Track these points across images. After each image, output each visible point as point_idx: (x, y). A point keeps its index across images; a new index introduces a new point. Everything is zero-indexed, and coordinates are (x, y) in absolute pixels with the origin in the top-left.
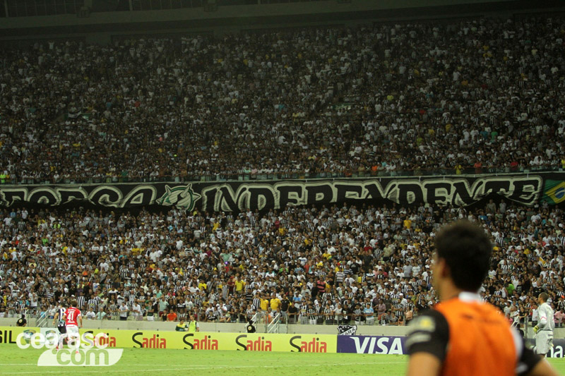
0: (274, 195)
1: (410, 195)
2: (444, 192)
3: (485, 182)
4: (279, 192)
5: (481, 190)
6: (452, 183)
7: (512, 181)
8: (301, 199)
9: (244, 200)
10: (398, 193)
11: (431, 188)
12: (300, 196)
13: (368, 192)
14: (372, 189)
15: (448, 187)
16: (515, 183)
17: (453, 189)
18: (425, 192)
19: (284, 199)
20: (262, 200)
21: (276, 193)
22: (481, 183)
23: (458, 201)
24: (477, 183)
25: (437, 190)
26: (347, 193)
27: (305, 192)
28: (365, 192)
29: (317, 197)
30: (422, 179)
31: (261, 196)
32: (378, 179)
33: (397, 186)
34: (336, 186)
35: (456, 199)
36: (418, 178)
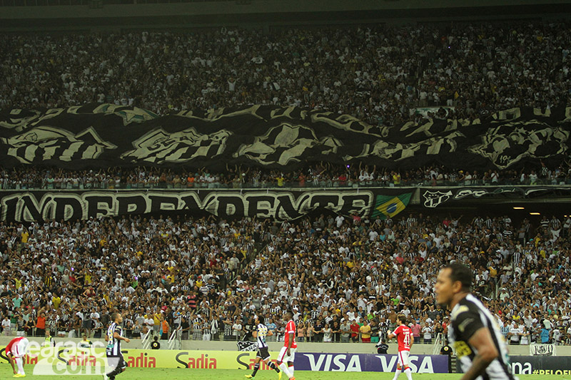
0: (82, 206)
1: (230, 208)
2: (267, 206)
3: (311, 196)
4: (87, 203)
5: (307, 203)
6: (276, 196)
7: (341, 195)
8: (111, 210)
9: (50, 210)
10: (217, 204)
11: (253, 201)
12: (110, 207)
13: (184, 204)
14: (189, 200)
15: (271, 200)
16: (344, 198)
17: (277, 202)
18: (246, 204)
19: (93, 210)
20: (69, 211)
21: (84, 203)
22: (308, 197)
23: (282, 215)
24: (303, 197)
25: (259, 203)
26: (162, 204)
27: (115, 202)
28: (182, 204)
29: (129, 208)
30: (244, 192)
31: (67, 206)
32: (196, 191)
33: (216, 198)
34: (150, 197)
35: (280, 213)
36: (240, 191)
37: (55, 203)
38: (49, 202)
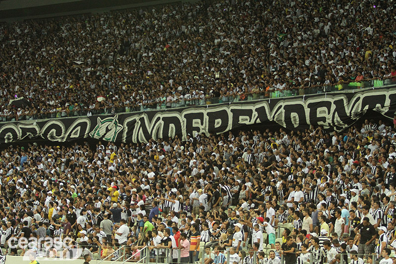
0: (182, 124)
1: (294, 117)
2: (324, 112)
3: (362, 97)
5: (358, 106)
6: (332, 100)
7: (388, 94)
8: (203, 127)
9: (158, 130)
10: (283, 114)
11: (313, 107)
13: (257, 115)
14: (261, 111)
15: (328, 105)
16: (390, 96)
17: (333, 107)
18: (307, 111)
19: (190, 128)
20: (172, 129)
21: (183, 121)
22: (358, 99)
23: (338, 121)
24: (355, 99)
25: (319, 110)
26: (241, 117)
27: (206, 118)
28: (255, 115)
29: (216, 123)
30: (306, 98)
31: (172, 126)
32: (268, 101)
33: (283, 107)
34: (232, 111)
35: (335, 120)
36: (302, 97)
37: (163, 123)
38: (158, 123)
